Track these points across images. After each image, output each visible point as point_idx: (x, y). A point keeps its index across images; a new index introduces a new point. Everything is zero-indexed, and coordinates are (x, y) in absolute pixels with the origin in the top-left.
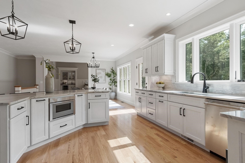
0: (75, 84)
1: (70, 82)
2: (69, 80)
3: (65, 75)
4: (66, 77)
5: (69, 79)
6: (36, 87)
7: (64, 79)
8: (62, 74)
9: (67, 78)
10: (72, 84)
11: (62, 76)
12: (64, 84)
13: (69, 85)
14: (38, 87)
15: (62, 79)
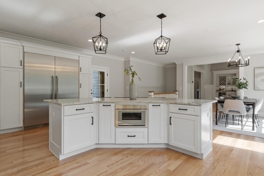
0: (236, 90)
1: (230, 88)
2: (227, 86)
3: (223, 79)
4: (224, 82)
5: (228, 84)
6: (176, 93)
7: (220, 84)
8: (218, 79)
9: (226, 83)
10: (232, 91)
11: (219, 81)
12: (221, 90)
13: (227, 92)
14: (177, 93)
15: (219, 84)
